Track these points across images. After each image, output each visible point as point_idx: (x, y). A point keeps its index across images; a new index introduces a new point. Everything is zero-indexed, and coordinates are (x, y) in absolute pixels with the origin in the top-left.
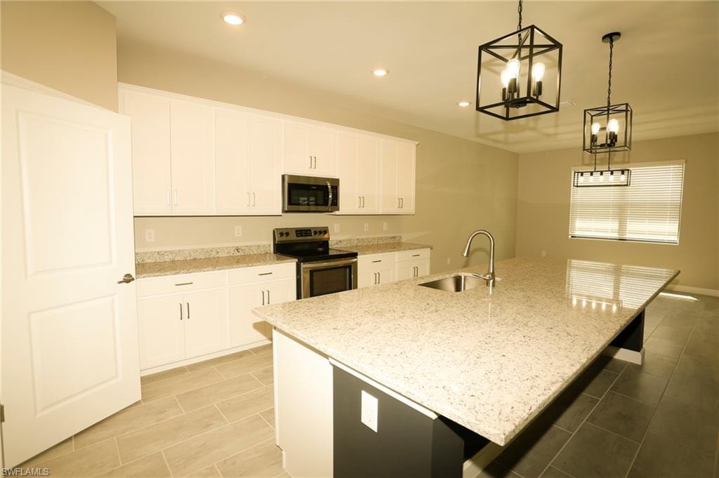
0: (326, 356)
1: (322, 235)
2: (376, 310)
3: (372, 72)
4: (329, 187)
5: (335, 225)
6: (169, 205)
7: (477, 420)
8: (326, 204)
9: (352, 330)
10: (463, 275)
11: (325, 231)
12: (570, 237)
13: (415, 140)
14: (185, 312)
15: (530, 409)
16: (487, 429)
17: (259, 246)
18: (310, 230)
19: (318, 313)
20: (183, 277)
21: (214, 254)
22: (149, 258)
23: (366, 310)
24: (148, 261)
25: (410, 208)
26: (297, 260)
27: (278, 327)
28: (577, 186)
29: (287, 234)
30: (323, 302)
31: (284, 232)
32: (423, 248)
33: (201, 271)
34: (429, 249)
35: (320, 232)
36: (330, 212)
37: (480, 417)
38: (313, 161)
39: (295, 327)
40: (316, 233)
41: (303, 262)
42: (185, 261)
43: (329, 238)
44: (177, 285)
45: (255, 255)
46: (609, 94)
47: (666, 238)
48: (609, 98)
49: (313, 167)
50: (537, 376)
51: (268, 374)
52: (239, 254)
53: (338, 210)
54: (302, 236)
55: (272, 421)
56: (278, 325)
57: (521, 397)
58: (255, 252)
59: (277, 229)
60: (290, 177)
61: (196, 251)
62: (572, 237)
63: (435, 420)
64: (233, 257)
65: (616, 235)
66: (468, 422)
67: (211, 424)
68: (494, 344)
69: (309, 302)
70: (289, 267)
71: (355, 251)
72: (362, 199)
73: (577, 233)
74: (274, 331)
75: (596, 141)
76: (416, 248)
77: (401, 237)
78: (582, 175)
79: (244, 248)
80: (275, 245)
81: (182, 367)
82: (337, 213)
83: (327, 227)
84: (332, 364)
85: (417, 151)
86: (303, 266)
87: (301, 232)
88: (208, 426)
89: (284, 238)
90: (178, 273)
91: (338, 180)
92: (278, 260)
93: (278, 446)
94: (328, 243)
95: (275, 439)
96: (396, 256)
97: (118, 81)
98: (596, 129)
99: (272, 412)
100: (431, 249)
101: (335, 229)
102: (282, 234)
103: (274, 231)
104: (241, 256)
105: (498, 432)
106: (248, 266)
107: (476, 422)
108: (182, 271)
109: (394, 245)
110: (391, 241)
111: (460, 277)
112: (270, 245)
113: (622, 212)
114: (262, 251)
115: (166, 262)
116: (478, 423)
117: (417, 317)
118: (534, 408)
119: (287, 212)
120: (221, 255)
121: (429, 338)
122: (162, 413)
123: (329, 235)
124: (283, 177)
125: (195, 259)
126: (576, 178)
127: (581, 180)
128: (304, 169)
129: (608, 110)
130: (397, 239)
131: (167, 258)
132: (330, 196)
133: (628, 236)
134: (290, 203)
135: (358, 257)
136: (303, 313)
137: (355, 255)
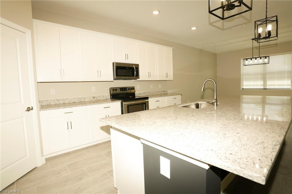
0: (139, 138)
1: (132, 90)
2: (162, 117)
3: (152, 13)
4: (135, 68)
5: (138, 86)
6: (60, 77)
7: (241, 168)
8: (133, 76)
9: (152, 125)
10: (200, 103)
11: (133, 88)
12: (241, 89)
13: (172, 47)
14: (70, 126)
15: (271, 160)
16: (250, 173)
17: (103, 96)
18: (126, 88)
19: (133, 119)
20: (68, 110)
21: (83, 100)
22: (53, 102)
23: (157, 117)
24: (52, 103)
25: (171, 77)
26: (121, 101)
27: (113, 126)
28: (245, 65)
29: (116, 90)
30: (135, 115)
31: (115, 89)
32: (178, 95)
33: (76, 107)
34: (180, 95)
35: (131, 89)
36: (135, 79)
37: (242, 166)
38: (127, 56)
39: (121, 125)
40: (129, 89)
41: (124, 102)
42: (70, 103)
43: (135, 92)
44: (65, 113)
45: (102, 100)
46: (266, 13)
47: (285, 87)
48: (266, 15)
49: (127, 59)
50: (263, 142)
51: (109, 154)
52: (95, 100)
53: (139, 78)
54: (123, 91)
55: (112, 175)
56: (113, 125)
57: (261, 153)
58: (102, 99)
59: (111, 88)
60: (117, 63)
61: (75, 99)
62: (242, 89)
63: (208, 169)
64: (92, 101)
65: (262, 87)
66: (235, 170)
67: (83, 178)
68: (229, 128)
69: (128, 115)
70: (118, 104)
71: (147, 97)
72: (149, 73)
73: (244, 87)
74: (111, 129)
75: (261, 36)
76: (175, 95)
77: (167, 91)
78: (247, 60)
79: (96, 97)
80: (111, 95)
81: (70, 152)
82: (138, 80)
83: (134, 87)
84: (142, 143)
85: (173, 52)
86: (124, 103)
87: (122, 89)
88: (81, 179)
89: (115, 92)
90: (65, 108)
91: (138, 65)
92: (112, 101)
93: (115, 188)
94: (135, 94)
95: (114, 184)
96: (166, 98)
97: (33, 18)
98: (260, 30)
99: (112, 171)
100: (181, 95)
101: (138, 87)
102: (114, 90)
103: (110, 89)
104: (96, 100)
105: (259, 175)
106: (98, 104)
107: (241, 169)
108: (67, 107)
109: (164, 94)
110: (163, 93)
111: (198, 104)
112: (108, 96)
113: (264, 77)
114: (105, 98)
115: (61, 104)
116: (242, 170)
117: (184, 119)
118: (273, 160)
119: (115, 79)
120: (86, 100)
121: (194, 127)
122: (59, 173)
123: (135, 90)
124: (113, 63)
125: (74, 102)
126: (244, 62)
127: (247, 62)
128: (123, 60)
129: (266, 21)
130: (165, 92)
131: (61, 102)
132: (135, 73)
133: (268, 87)
134: (117, 75)
135: (149, 99)
136: (125, 119)
137: (147, 98)
